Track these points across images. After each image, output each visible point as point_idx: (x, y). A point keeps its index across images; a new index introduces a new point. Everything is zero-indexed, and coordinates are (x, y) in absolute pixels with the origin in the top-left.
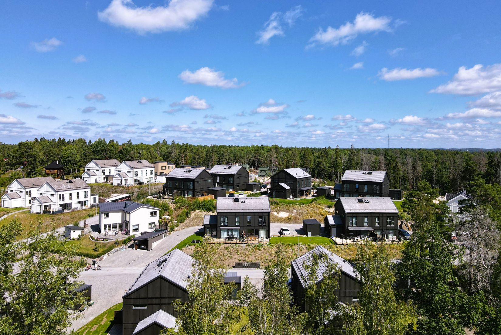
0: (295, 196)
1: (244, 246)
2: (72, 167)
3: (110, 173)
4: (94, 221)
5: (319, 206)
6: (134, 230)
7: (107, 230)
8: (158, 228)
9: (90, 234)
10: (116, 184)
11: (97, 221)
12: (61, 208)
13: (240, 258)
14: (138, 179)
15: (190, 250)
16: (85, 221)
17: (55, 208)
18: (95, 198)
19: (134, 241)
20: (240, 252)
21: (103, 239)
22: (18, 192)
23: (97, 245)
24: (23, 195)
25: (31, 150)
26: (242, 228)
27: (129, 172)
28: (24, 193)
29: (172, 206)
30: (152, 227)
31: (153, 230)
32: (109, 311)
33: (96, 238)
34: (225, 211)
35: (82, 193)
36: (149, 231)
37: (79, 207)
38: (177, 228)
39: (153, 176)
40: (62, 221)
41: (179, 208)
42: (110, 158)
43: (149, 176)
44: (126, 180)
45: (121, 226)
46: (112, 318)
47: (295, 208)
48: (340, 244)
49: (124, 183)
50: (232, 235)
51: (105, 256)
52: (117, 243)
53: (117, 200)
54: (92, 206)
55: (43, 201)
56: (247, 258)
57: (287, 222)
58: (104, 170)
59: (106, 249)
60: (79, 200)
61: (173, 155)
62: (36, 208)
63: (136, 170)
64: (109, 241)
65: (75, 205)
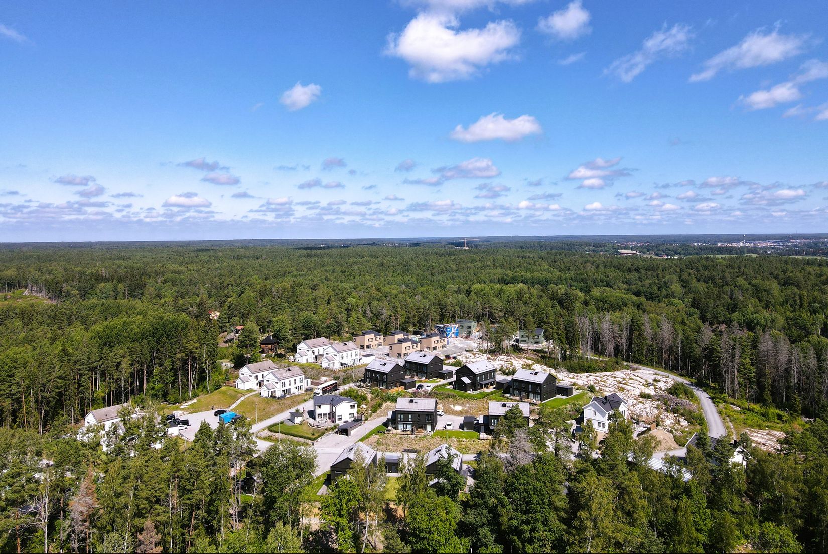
0: (475, 390)
1: (413, 436)
3: (319, 352)
4: (309, 406)
6: (339, 419)
7: (320, 419)
8: (356, 418)
9: (307, 419)
10: (325, 366)
11: (312, 407)
12: (283, 393)
13: (408, 445)
14: (343, 362)
15: (375, 438)
16: (303, 407)
17: (279, 394)
18: (307, 381)
19: (339, 428)
20: (409, 441)
21: (317, 425)
22: (248, 376)
23: (314, 430)
24: (252, 378)
26: (414, 422)
27: (335, 355)
29: (369, 396)
31: (352, 419)
32: (323, 474)
33: (312, 423)
34: (402, 409)
35: (298, 379)
36: (350, 420)
37: (297, 392)
38: (370, 417)
39: (358, 357)
40: (285, 405)
41: (374, 399)
43: (354, 357)
44: (333, 363)
45: (329, 415)
46: (326, 478)
47: (468, 403)
48: (481, 439)
49: (331, 366)
50: (406, 427)
51: (319, 439)
52: (326, 429)
53: (326, 387)
54: (306, 391)
55: (270, 388)
56: (413, 445)
57: (459, 415)
58: (314, 350)
59: (320, 433)
60: (296, 386)
62: (265, 393)
63: (341, 354)
64: (322, 427)
65: (293, 390)
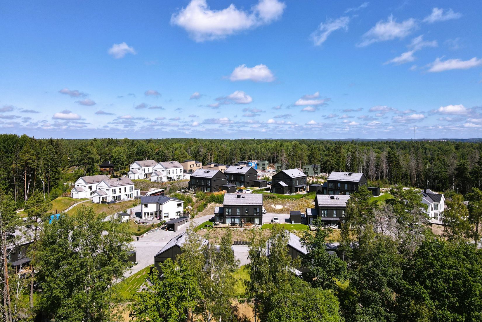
0: (291, 193)
1: (242, 230)
2: (120, 167)
3: (149, 171)
4: (137, 209)
5: (307, 200)
6: (165, 217)
7: (146, 217)
8: (183, 216)
9: (134, 219)
10: (153, 180)
11: (139, 210)
12: (114, 199)
13: (239, 238)
14: (170, 176)
15: (203, 232)
16: (131, 210)
17: (109, 199)
18: (137, 191)
19: (165, 225)
20: (239, 234)
21: (144, 223)
22: (83, 187)
23: (140, 227)
24: (86, 189)
25: (90, 154)
26: (242, 216)
27: (163, 171)
28: (87, 187)
29: (194, 199)
30: (179, 215)
31: (179, 217)
32: (147, 268)
33: (139, 222)
34: (229, 204)
35: (128, 188)
36: (176, 218)
37: (126, 199)
38: (196, 216)
39: (182, 174)
40: (114, 209)
41: (199, 200)
42: (148, 159)
43: (179, 174)
44: (161, 177)
45: (156, 214)
46: (149, 272)
47: (288, 202)
48: (313, 230)
49: (159, 179)
50: (234, 222)
51: (145, 235)
52: (153, 226)
53: (154, 194)
54: (136, 198)
55: (101, 194)
56: (243, 238)
58: (144, 169)
59: (145, 230)
60: (126, 193)
61: (201, 154)
62: (96, 199)
63: (168, 169)
64: (148, 224)
65: (123, 197)
